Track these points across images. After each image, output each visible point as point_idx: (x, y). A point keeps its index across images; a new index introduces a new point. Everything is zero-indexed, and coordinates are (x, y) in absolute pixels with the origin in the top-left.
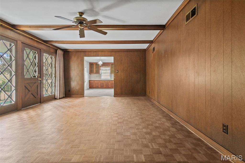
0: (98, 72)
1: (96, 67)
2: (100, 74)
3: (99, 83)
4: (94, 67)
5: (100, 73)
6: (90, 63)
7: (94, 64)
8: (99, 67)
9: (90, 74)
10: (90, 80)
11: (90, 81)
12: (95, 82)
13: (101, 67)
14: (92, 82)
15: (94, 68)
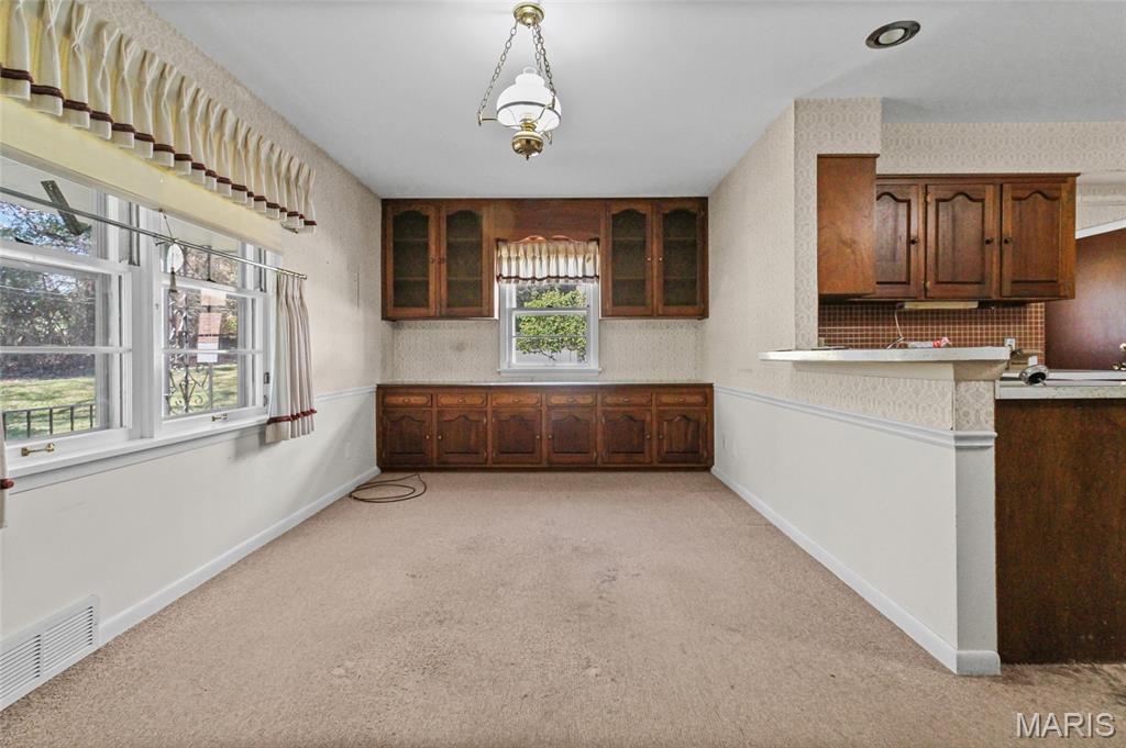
0: (469, 300)
1: (449, 246)
2: (496, 317)
3: (489, 420)
4: (433, 247)
5: (491, 314)
6: (386, 203)
7: (431, 213)
8: (480, 245)
9: (385, 317)
10: (388, 381)
11: (383, 391)
12: (445, 400)
13: (504, 252)
14: (414, 400)
15: (426, 263)
